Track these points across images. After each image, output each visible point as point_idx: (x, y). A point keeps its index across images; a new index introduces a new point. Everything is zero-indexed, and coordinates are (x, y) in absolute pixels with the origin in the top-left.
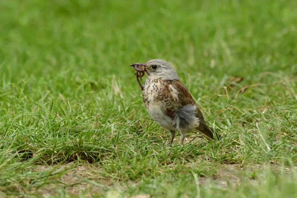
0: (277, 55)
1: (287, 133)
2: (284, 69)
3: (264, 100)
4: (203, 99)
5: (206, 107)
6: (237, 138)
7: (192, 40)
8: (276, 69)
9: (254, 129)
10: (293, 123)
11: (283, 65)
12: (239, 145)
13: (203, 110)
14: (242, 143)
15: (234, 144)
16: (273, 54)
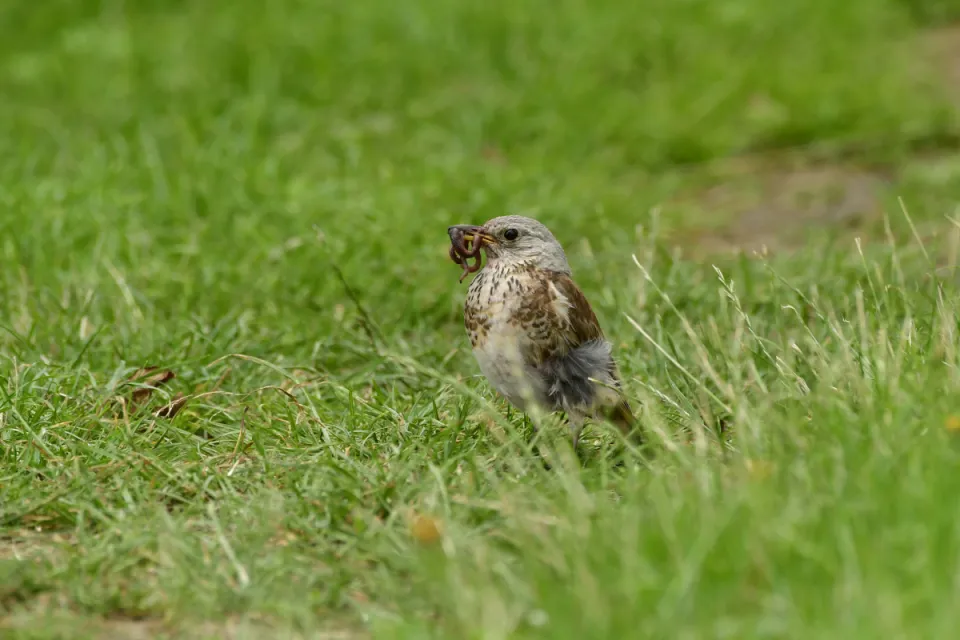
0: (271, 308)
1: (298, 533)
2: (289, 351)
3: (232, 439)
4: (55, 430)
5: (63, 454)
6: (154, 547)
7: (26, 261)
8: (269, 350)
9: (202, 522)
10: (315, 507)
11: (288, 340)
12: (157, 565)
13: (55, 464)
14: (165, 558)
15: (143, 562)
16: (258, 307)
